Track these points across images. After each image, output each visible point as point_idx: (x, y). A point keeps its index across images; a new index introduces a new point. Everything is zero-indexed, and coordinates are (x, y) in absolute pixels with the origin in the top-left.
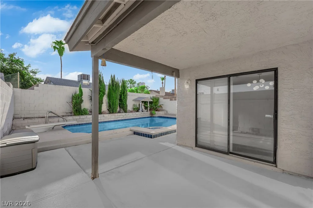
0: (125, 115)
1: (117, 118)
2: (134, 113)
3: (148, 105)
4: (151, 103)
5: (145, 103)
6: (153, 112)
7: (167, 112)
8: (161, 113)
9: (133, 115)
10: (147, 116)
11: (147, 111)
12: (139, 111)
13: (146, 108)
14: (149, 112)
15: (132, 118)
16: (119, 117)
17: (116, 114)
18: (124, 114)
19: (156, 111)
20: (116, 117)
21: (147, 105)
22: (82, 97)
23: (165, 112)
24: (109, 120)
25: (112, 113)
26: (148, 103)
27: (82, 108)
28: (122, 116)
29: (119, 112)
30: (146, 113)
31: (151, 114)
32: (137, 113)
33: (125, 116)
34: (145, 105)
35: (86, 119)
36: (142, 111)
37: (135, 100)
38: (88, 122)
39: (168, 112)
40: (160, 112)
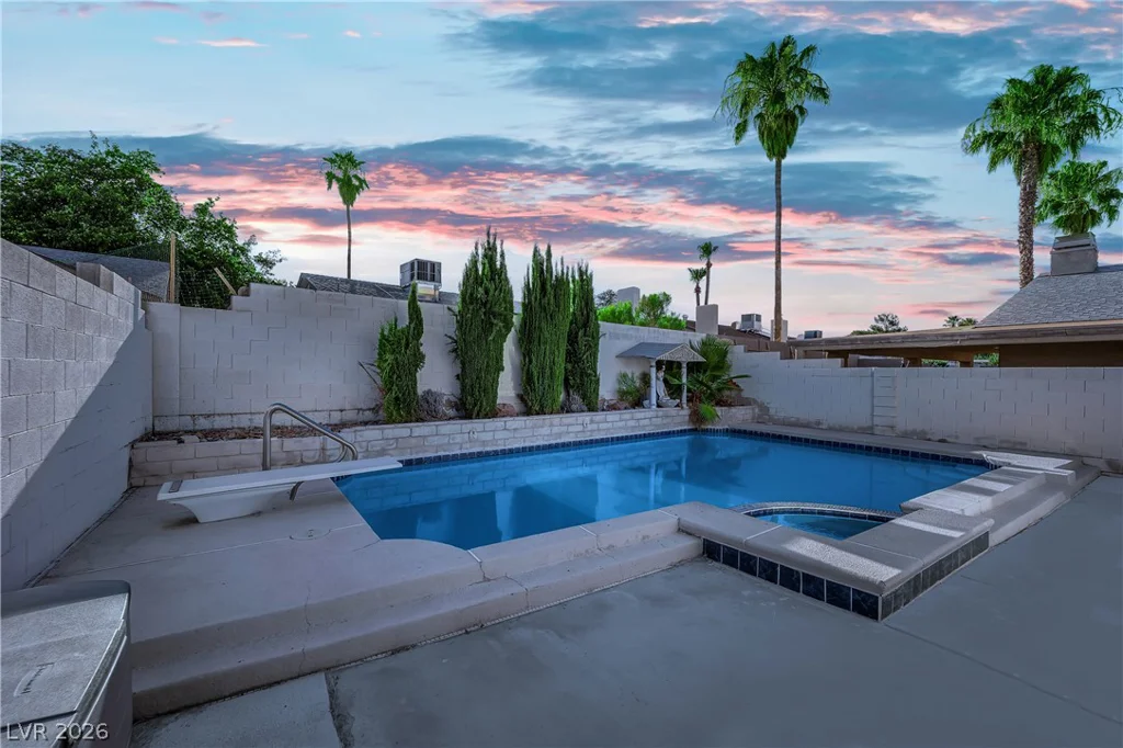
0: (592, 422)
1: (560, 435)
2: (627, 414)
3: (684, 380)
4: (694, 367)
5: (671, 367)
6: (706, 408)
7: (764, 409)
8: (738, 416)
9: (623, 423)
10: (679, 428)
11: (678, 406)
12: (646, 403)
13: (674, 391)
14: (686, 412)
15: (620, 435)
16: (568, 433)
17: (556, 419)
18: (586, 417)
19: (720, 403)
20: (556, 430)
21: (680, 378)
22: (421, 340)
23: (757, 410)
24: (528, 444)
25: (538, 414)
26: (684, 370)
27: (420, 391)
28: (580, 428)
29: (566, 409)
30: (673, 411)
31: (697, 417)
32: (639, 413)
33: (590, 427)
34: (669, 377)
35: (436, 440)
36: (659, 406)
37: (625, 356)
38: (441, 453)
39: (772, 412)
40: (733, 410)
